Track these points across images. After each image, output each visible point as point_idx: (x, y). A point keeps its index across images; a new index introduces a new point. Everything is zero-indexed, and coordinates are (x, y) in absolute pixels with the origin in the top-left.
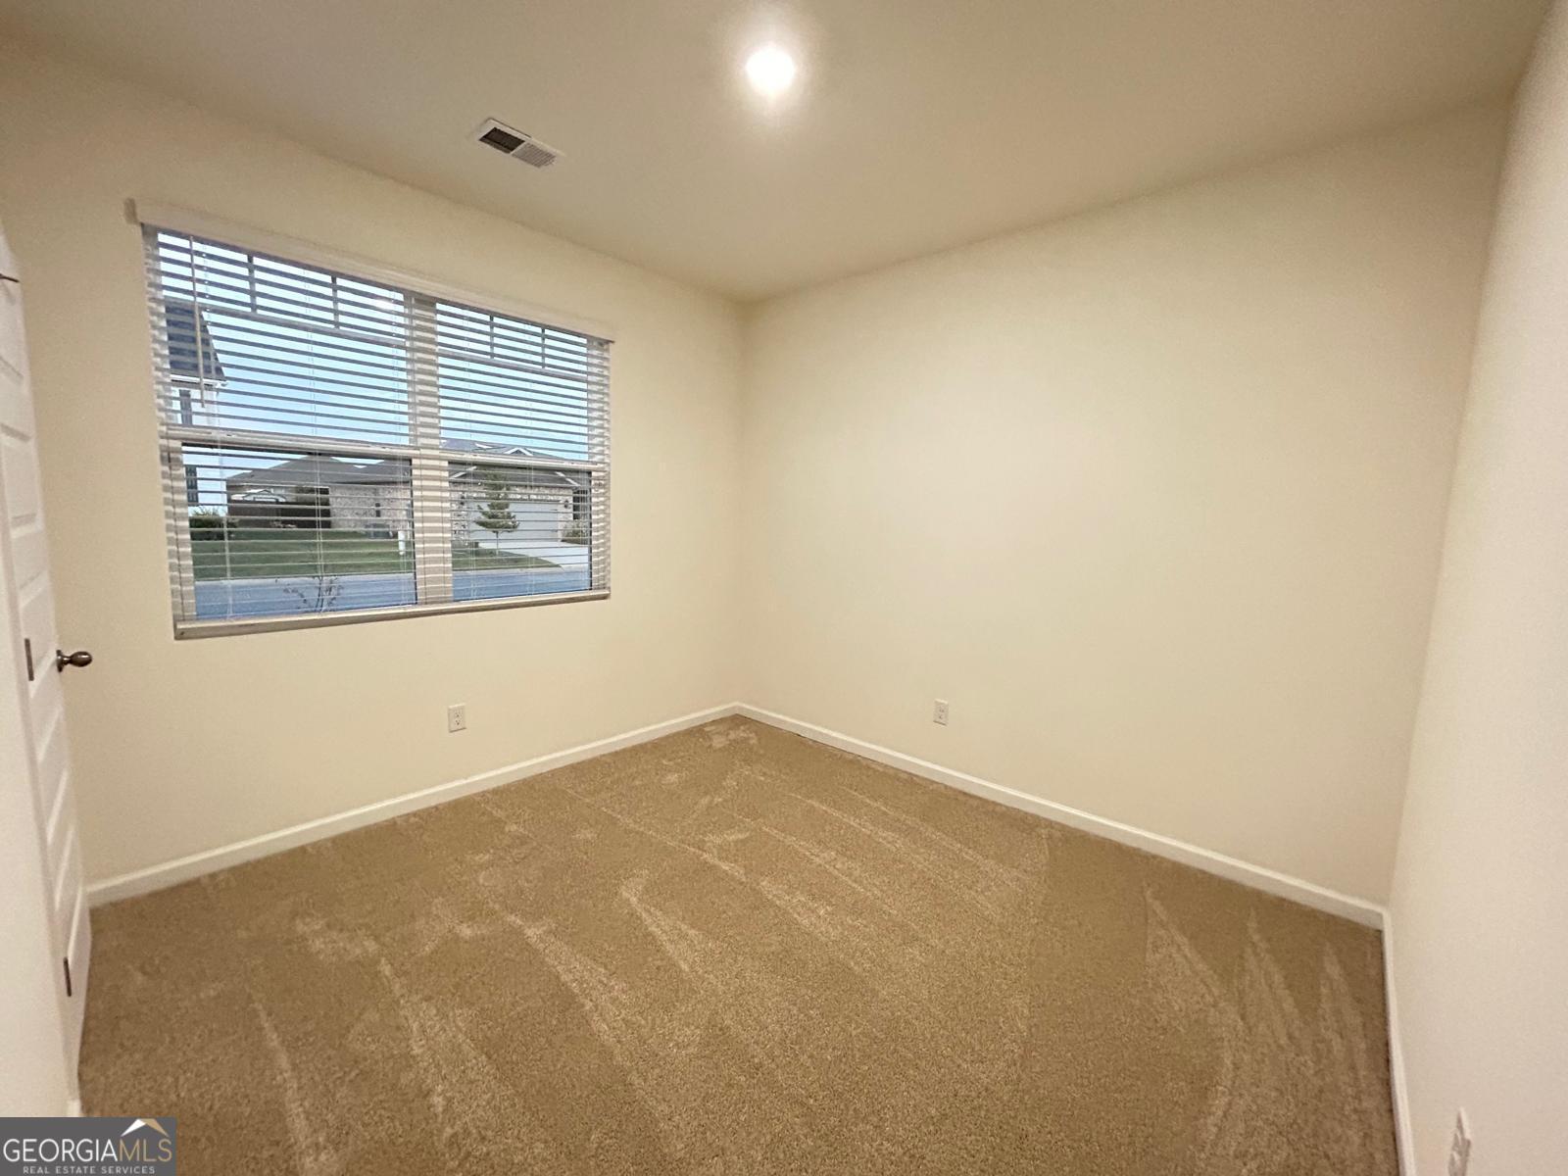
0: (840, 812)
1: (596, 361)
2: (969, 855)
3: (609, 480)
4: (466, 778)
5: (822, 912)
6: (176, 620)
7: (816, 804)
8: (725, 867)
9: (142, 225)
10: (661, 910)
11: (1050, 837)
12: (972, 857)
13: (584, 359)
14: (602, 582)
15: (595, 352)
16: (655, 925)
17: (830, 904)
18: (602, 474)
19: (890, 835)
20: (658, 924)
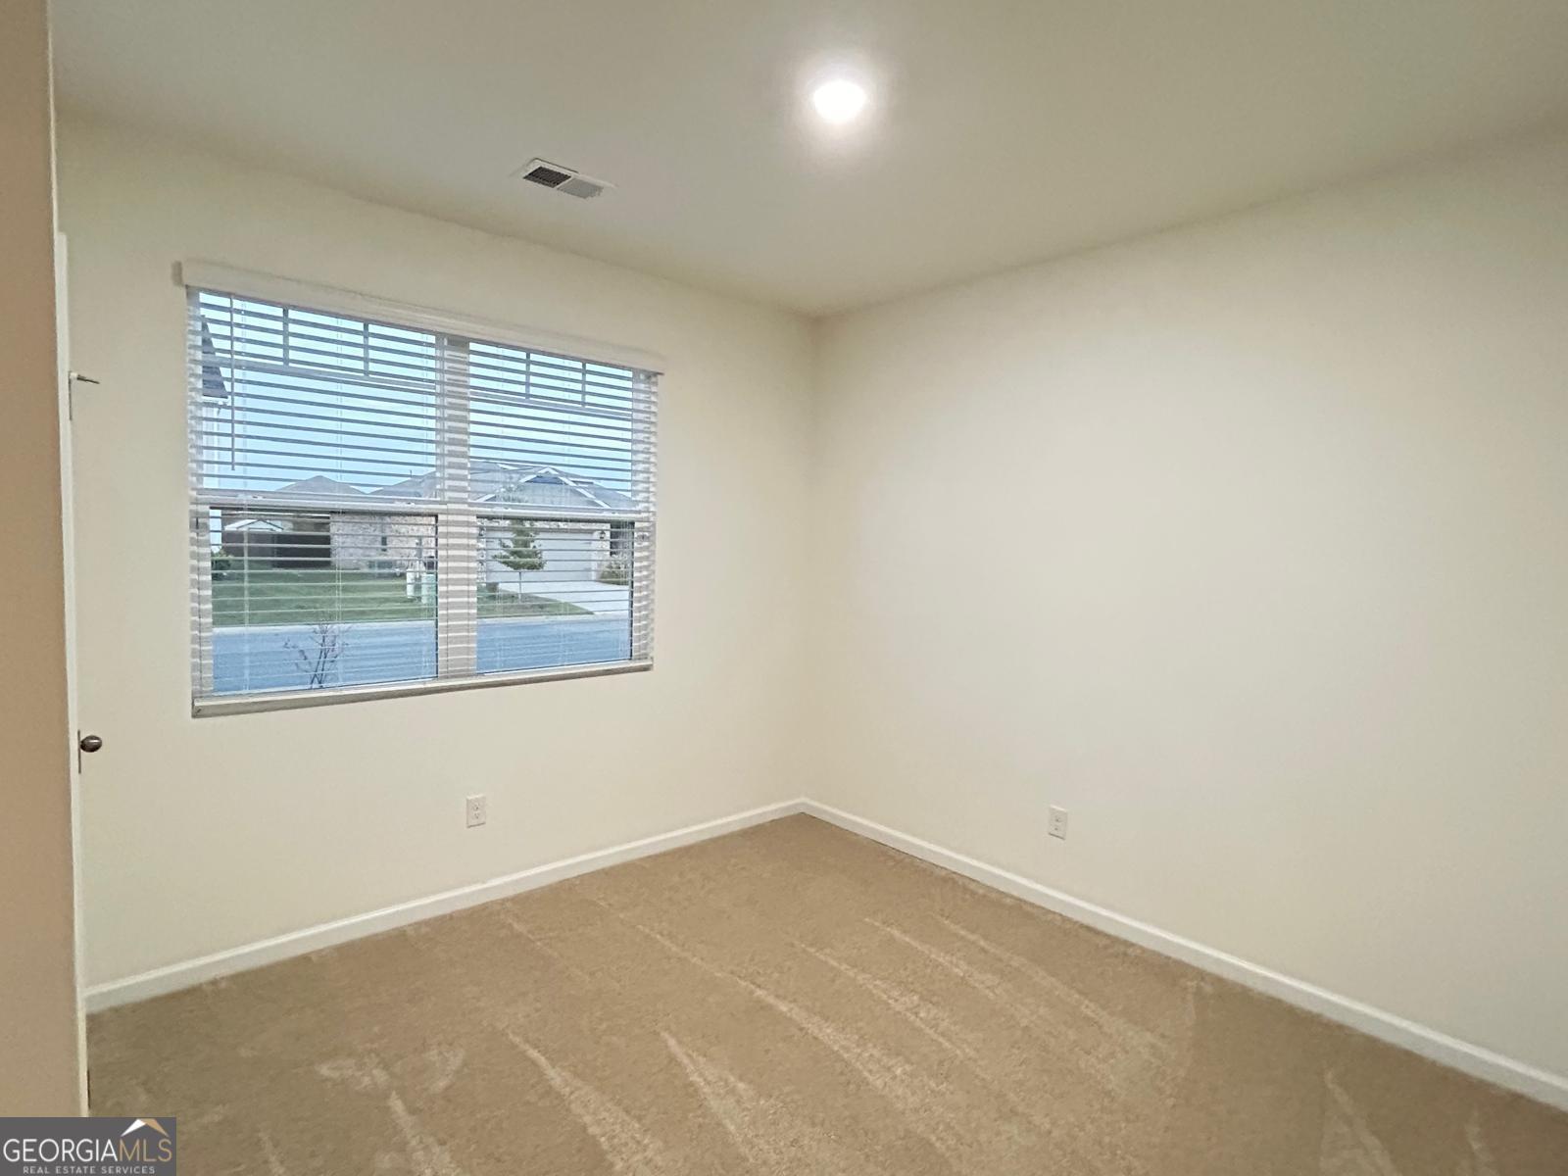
0: (928, 946)
1: (642, 396)
2: (1088, 1009)
3: (654, 531)
4: (484, 882)
5: (899, 1071)
6: (193, 698)
7: (896, 933)
8: (784, 1008)
9: (187, 287)
10: (705, 1056)
11: (1199, 992)
12: (1093, 1011)
13: (628, 394)
14: (643, 651)
15: (642, 386)
16: (696, 1074)
17: (908, 1061)
18: (646, 524)
19: (990, 979)
20: (702, 1073)
